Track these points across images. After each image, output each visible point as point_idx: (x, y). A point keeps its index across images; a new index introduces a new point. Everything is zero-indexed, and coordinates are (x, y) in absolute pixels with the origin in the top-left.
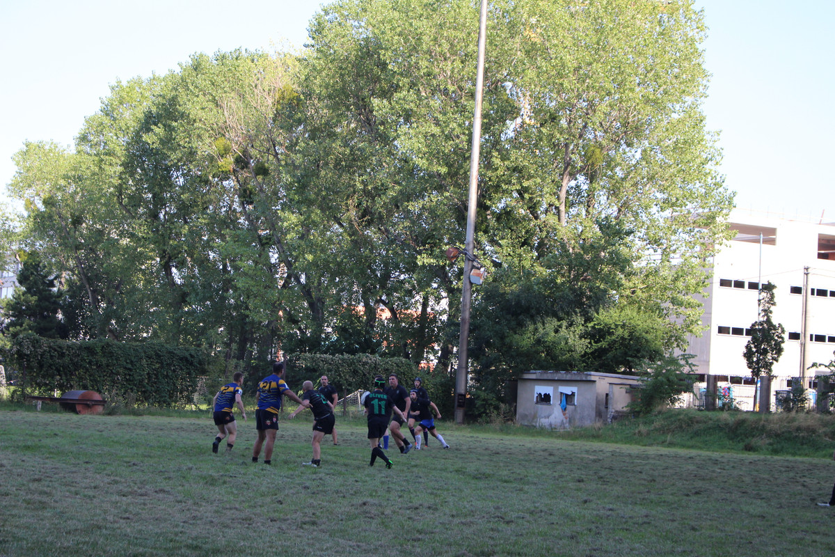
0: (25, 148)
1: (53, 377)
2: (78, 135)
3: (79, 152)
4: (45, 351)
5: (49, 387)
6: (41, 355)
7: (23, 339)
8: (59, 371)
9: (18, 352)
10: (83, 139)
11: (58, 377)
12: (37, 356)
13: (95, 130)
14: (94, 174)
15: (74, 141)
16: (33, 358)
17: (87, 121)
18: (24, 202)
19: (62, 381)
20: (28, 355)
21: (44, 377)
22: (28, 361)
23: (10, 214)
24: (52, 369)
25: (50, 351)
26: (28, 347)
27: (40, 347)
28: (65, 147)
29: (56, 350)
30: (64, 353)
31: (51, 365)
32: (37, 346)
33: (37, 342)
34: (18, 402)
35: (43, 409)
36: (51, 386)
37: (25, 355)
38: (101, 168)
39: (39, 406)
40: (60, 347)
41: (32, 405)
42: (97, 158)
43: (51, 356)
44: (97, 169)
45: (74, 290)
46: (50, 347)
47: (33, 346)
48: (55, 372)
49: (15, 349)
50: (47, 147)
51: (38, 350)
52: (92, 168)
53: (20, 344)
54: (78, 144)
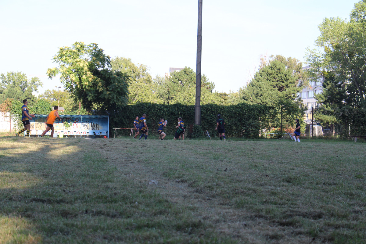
0: (324, 22)
1: (359, 126)
2: (351, 13)
3: (351, 21)
4: (355, 114)
5: (358, 131)
6: (353, 116)
7: (344, 109)
8: (362, 123)
9: (343, 114)
10: (354, 15)
11: (362, 127)
12: (351, 117)
13: (359, 9)
14: (360, 31)
15: (350, 16)
16: (350, 118)
17: (355, 6)
18: (324, 48)
19: (364, 128)
20: (347, 117)
21: (355, 126)
22: (348, 119)
23: (318, 54)
24: (359, 123)
25: (357, 114)
26: (347, 113)
27: (353, 113)
28: (344, 20)
29: (360, 114)
30: (364, 115)
31: (359, 121)
32: (351, 112)
33: (351, 110)
34: (344, 139)
35: (357, 141)
36: (359, 131)
37: (346, 116)
38: (364, 28)
39: (356, 140)
40: (362, 112)
41: (352, 140)
42: (362, 24)
43: (359, 117)
44: (362, 28)
45: (350, 89)
46: (358, 112)
47: (350, 112)
48: (361, 124)
49: (341, 114)
50: (335, 20)
51: (352, 114)
52: (359, 28)
53: (343, 111)
54: (352, 17)
